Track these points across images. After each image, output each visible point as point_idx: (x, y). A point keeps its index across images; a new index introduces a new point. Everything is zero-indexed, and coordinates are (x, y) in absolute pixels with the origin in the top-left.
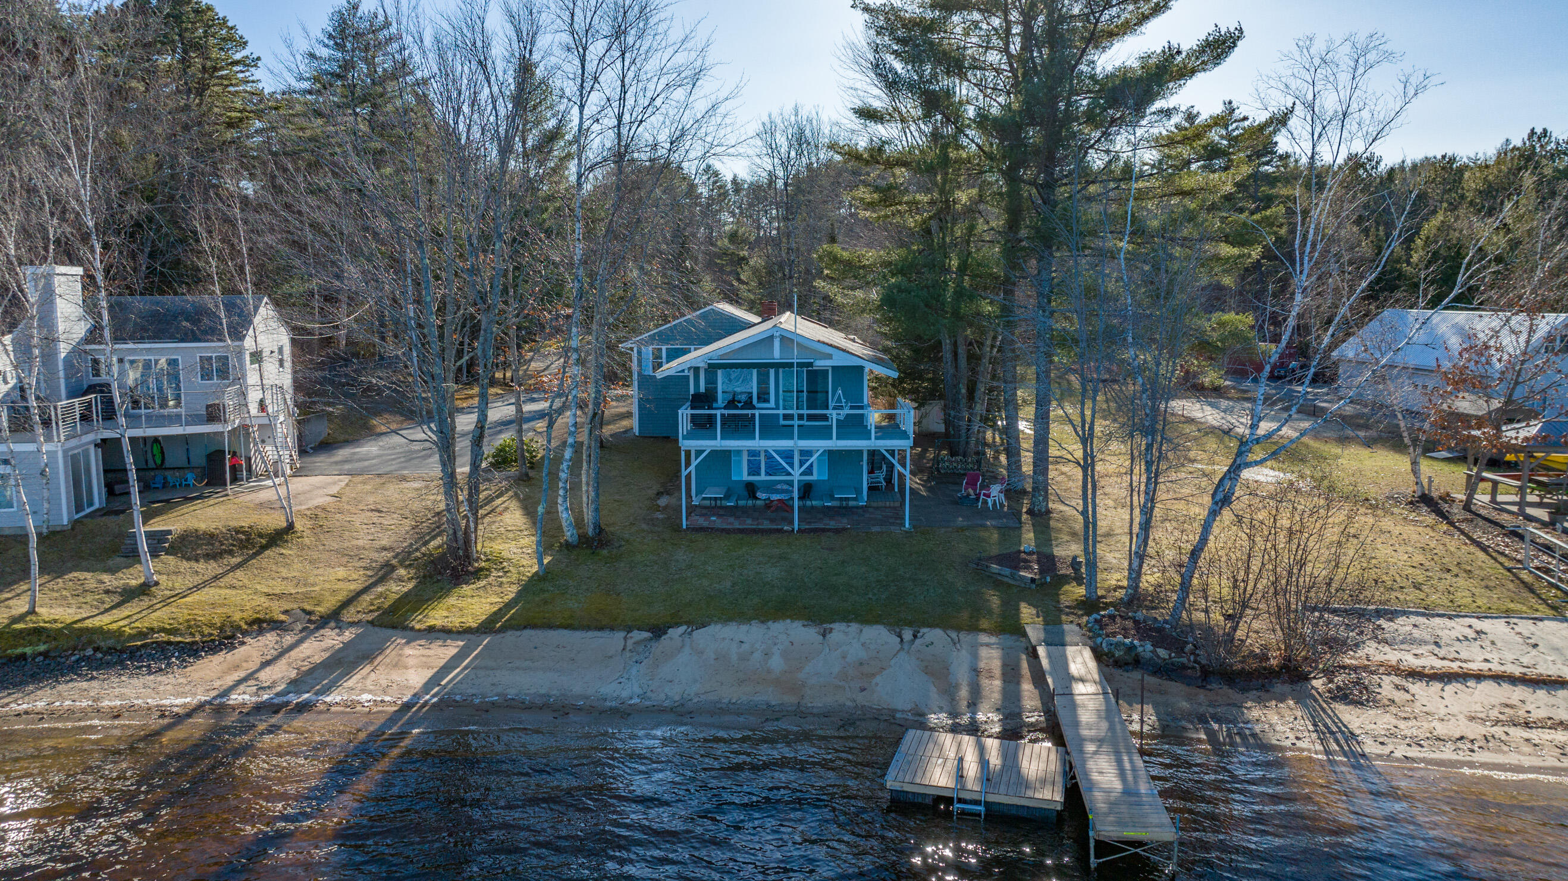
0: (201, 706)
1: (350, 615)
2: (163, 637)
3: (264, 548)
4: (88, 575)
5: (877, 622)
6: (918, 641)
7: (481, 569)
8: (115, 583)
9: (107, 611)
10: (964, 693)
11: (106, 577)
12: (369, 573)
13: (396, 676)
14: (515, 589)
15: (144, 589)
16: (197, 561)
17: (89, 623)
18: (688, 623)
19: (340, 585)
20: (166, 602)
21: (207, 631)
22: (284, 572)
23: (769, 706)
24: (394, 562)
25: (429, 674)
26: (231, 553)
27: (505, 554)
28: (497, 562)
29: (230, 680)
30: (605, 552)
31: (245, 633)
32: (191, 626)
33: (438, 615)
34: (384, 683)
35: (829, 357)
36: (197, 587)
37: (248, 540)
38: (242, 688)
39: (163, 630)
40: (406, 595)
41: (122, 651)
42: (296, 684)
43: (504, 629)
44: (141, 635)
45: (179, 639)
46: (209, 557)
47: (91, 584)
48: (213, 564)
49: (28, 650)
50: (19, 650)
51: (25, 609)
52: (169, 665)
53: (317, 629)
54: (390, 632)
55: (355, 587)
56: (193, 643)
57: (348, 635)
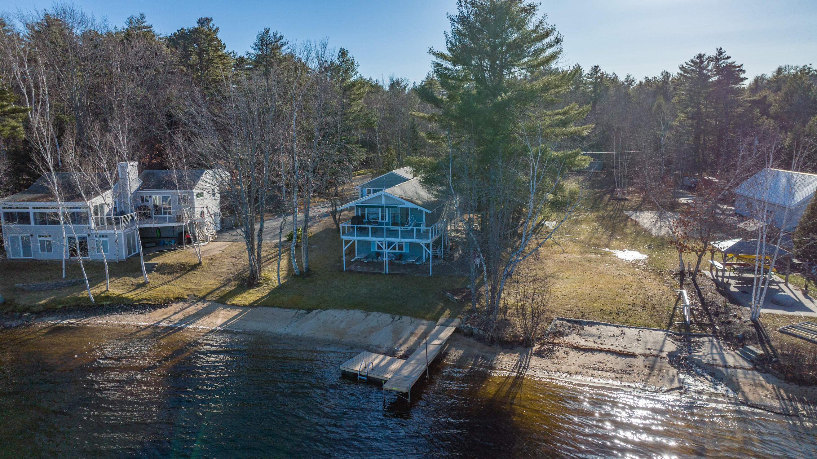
0: (149, 326)
1: (208, 298)
2: (145, 302)
3: (189, 271)
4: (127, 278)
5: (389, 313)
6: (399, 321)
7: (260, 283)
8: (135, 282)
9: (131, 291)
10: (401, 341)
11: (133, 279)
12: (222, 282)
13: (214, 321)
14: (269, 291)
15: (144, 284)
16: (165, 275)
17: (123, 296)
18: (321, 308)
19: (210, 286)
20: (150, 289)
21: (160, 300)
22: (193, 280)
23: (329, 340)
24: (232, 279)
25: (225, 320)
26: (177, 272)
27: (271, 278)
28: (267, 280)
29: (162, 318)
30: (308, 279)
31: (173, 302)
32: (155, 298)
33: (237, 300)
34: (209, 322)
35: (404, 204)
36: (162, 285)
37: (184, 268)
38: (165, 321)
39: (146, 299)
40: (231, 291)
41: (132, 306)
42: (181, 321)
43: (257, 306)
44: (139, 300)
45: (150, 303)
46: (169, 273)
47: (128, 282)
48: (170, 276)
49: (104, 303)
50: (102, 303)
51: (105, 289)
52: (145, 312)
53: (197, 302)
54: (220, 304)
55: (215, 287)
56: (155, 304)
57: (206, 305)
